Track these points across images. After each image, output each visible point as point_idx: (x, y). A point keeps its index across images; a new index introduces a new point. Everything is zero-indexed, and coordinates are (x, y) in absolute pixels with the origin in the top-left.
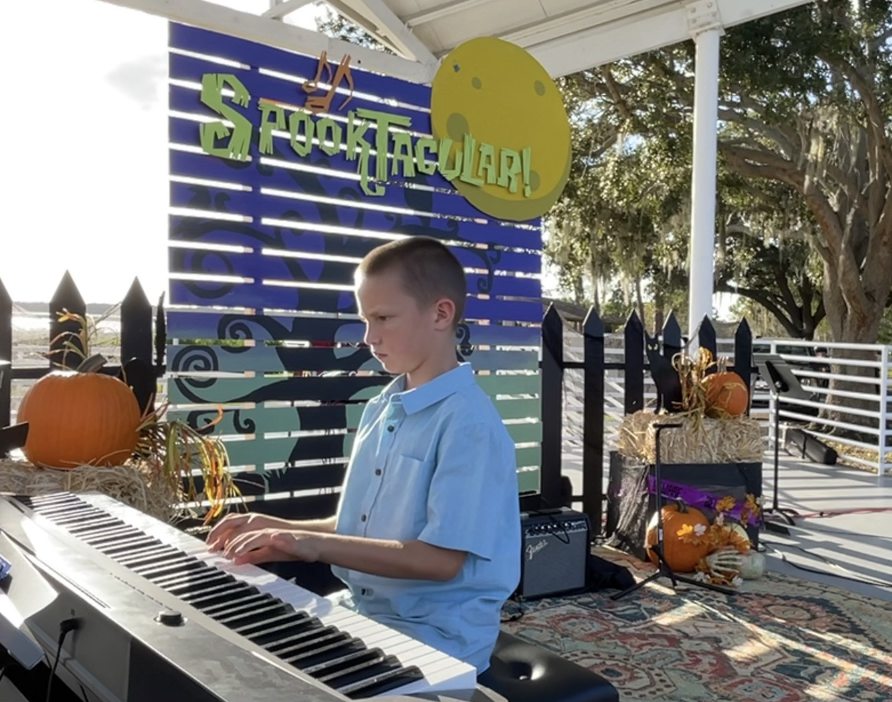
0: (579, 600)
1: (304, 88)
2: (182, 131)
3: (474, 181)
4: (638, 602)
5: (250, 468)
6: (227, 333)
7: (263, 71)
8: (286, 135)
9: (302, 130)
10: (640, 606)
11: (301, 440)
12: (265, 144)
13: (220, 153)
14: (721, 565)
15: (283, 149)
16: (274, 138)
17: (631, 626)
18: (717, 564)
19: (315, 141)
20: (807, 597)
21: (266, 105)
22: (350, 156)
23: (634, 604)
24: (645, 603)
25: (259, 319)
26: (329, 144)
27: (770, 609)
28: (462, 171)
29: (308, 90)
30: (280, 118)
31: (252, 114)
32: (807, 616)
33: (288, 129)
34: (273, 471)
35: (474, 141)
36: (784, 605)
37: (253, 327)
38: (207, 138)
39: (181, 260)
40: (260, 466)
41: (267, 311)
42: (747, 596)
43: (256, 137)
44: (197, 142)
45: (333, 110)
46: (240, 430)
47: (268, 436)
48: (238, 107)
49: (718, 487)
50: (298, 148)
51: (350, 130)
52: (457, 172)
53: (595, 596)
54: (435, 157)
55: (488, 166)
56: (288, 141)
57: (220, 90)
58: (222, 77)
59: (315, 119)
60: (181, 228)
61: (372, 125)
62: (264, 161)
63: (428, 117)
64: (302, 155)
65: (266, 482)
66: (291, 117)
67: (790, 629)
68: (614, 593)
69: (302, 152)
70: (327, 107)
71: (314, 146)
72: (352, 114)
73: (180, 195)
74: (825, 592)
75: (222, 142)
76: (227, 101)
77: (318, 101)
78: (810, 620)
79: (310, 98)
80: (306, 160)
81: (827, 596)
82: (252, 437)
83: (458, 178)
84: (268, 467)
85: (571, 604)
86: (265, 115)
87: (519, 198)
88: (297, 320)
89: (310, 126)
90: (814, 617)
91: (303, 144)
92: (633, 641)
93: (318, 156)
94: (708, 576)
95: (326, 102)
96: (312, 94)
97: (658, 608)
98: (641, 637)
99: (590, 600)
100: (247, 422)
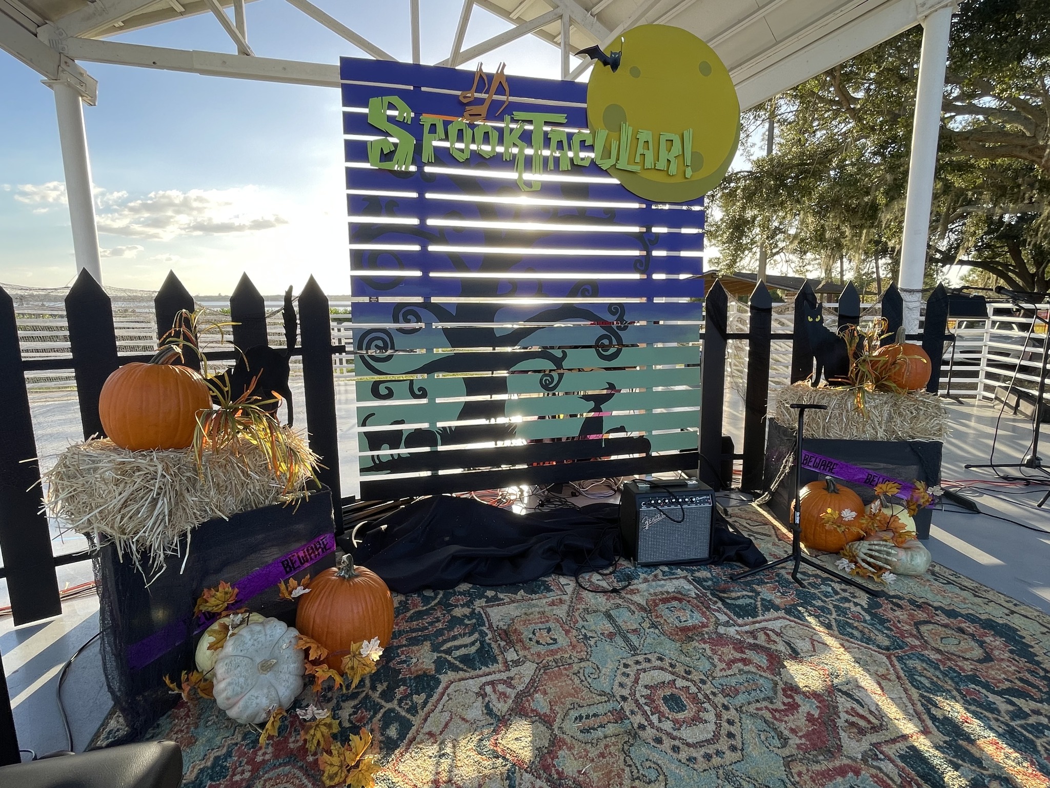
0: (697, 574)
1: (461, 99)
2: (355, 151)
3: (629, 168)
4: (759, 589)
5: (425, 426)
6: (401, 318)
7: (423, 89)
8: (446, 144)
9: (460, 138)
10: (758, 593)
11: (467, 403)
12: (427, 155)
13: (386, 166)
14: (871, 556)
15: (443, 157)
16: (436, 149)
17: (736, 624)
18: (865, 554)
19: (473, 147)
20: (983, 617)
21: (427, 119)
22: (507, 157)
23: (753, 590)
24: (767, 592)
25: (427, 305)
26: (486, 148)
27: (923, 628)
28: (618, 159)
29: (465, 101)
30: (440, 128)
31: (414, 128)
32: (978, 653)
33: (447, 138)
34: (444, 428)
35: (631, 129)
36: (946, 626)
37: (423, 312)
38: (374, 154)
39: (359, 260)
40: (433, 424)
41: (434, 300)
42: (896, 602)
43: (418, 149)
44: (365, 159)
45: (490, 116)
46: (415, 396)
47: (438, 401)
48: (401, 124)
49: (882, 465)
50: (457, 155)
51: (506, 133)
52: (612, 161)
53: (716, 570)
54: (591, 148)
55: (646, 152)
56: (448, 149)
57: (385, 112)
58: (387, 99)
59: (472, 126)
60: (358, 233)
61: (529, 127)
62: (428, 169)
63: (585, 110)
64: (461, 160)
65: (439, 437)
66: (449, 127)
67: (945, 674)
68: (739, 569)
69: (461, 158)
70: (484, 114)
71: (473, 152)
72: (507, 118)
73: (356, 205)
74: (1013, 612)
75: (387, 156)
76: (391, 119)
77: (475, 109)
78: (980, 661)
79: (468, 108)
80: (467, 164)
81: (1016, 622)
82: (424, 401)
83: (615, 165)
84: (440, 424)
85: (685, 578)
86: (426, 129)
87: (679, 180)
88: (460, 306)
89: (468, 133)
90: (988, 658)
91: (462, 150)
92: (725, 650)
93: (477, 160)
94: (853, 566)
95: (483, 109)
96: (469, 104)
97: (778, 601)
98: (739, 646)
99: (709, 575)
100: (420, 389)
